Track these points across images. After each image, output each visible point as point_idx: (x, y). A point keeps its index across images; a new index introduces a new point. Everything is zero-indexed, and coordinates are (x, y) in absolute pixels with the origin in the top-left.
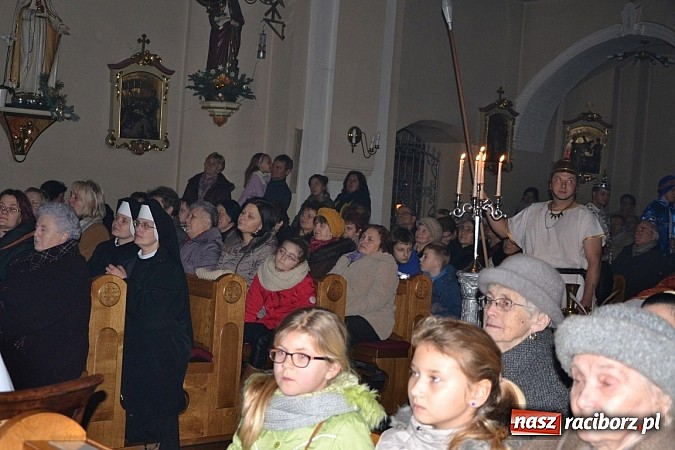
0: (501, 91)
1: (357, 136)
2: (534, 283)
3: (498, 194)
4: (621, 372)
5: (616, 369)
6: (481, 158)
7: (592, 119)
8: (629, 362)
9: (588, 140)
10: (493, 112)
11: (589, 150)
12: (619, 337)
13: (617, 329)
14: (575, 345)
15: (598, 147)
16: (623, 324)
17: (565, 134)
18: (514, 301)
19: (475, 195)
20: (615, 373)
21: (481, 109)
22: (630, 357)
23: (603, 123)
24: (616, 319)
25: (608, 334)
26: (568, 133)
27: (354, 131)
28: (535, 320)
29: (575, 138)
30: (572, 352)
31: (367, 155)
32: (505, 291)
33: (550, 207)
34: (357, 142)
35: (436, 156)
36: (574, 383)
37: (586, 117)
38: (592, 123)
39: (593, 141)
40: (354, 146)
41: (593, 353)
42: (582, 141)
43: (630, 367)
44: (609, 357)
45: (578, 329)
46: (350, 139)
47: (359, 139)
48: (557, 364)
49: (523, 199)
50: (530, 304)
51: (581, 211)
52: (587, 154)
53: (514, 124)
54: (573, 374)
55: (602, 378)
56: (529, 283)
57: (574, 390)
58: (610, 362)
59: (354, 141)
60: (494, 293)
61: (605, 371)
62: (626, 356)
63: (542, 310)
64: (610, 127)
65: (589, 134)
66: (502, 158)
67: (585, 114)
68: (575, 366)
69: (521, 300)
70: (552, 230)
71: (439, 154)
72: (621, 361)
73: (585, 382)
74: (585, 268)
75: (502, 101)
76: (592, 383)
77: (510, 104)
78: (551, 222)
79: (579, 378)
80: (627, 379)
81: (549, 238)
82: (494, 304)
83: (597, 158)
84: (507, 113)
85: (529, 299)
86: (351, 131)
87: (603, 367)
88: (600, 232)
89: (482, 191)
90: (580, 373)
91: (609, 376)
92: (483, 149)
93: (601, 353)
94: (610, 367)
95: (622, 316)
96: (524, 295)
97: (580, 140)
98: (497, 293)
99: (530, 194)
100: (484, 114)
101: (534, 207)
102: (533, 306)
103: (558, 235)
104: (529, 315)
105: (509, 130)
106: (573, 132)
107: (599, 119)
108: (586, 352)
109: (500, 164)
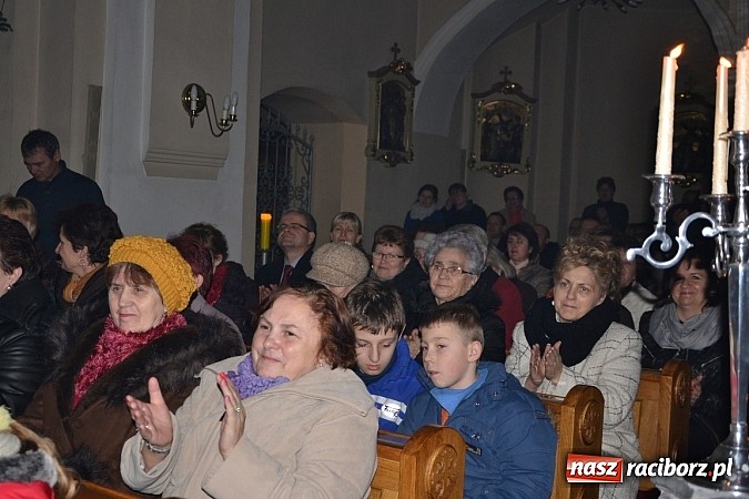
0: (395, 49)
1: (197, 101)
7: (510, 91)
9: (504, 118)
10: (386, 79)
11: (507, 133)
15: (518, 128)
17: (476, 110)
21: (371, 74)
23: (524, 97)
26: (480, 109)
27: (194, 90)
29: (488, 116)
31: (218, 132)
34: (199, 109)
35: (308, 141)
37: (503, 88)
39: (511, 121)
40: (193, 115)
42: (498, 120)
46: (187, 105)
47: (202, 105)
52: (504, 137)
53: (413, 96)
59: (194, 107)
64: (533, 101)
65: (506, 111)
67: (502, 84)
71: (312, 139)
75: (399, 63)
77: (409, 68)
83: (517, 143)
84: (406, 81)
86: (187, 92)
97: (495, 119)
99: (427, 193)
100: (374, 80)
105: (407, 103)
106: (486, 108)
107: (518, 91)
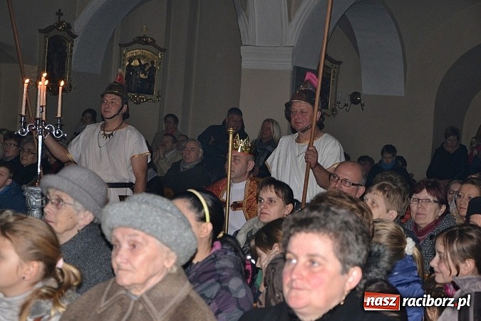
0: (59, 14)
2: (80, 187)
3: (59, 115)
4: (143, 238)
5: (140, 236)
6: (43, 84)
7: (147, 43)
8: (148, 231)
9: (143, 62)
10: (52, 34)
11: (144, 73)
12: (141, 215)
13: (140, 210)
14: (113, 222)
15: (152, 70)
16: (144, 206)
17: (122, 56)
18: (66, 201)
19: (38, 116)
20: (139, 239)
21: (40, 31)
22: (148, 228)
23: (156, 47)
24: (139, 203)
25: (134, 213)
26: (124, 55)
28: (82, 216)
29: (131, 60)
30: (111, 227)
32: (58, 193)
33: (103, 128)
36: (114, 247)
37: (142, 41)
38: (146, 46)
39: (147, 64)
41: (125, 227)
42: (138, 63)
43: (149, 234)
44: (135, 228)
45: (115, 211)
48: (103, 235)
49: (82, 120)
50: (77, 203)
51: (129, 131)
52: (142, 76)
53: (72, 46)
54: (113, 242)
55: (132, 243)
56: (76, 187)
57: (113, 253)
58: (136, 232)
60: (51, 194)
61: (133, 238)
62: (146, 227)
63: (86, 209)
64: (163, 50)
65: (144, 57)
66: (62, 83)
67: (140, 38)
68: (114, 236)
69: (71, 200)
70: (104, 149)
72: (143, 231)
73: (120, 246)
74: (134, 182)
75: (61, 23)
76: (125, 246)
77: (69, 26)
78: (103, 141)
79: (116, 244)
80: (147, 242)
81: (101, 156)
82: (50, 203)
83: (151, 80)
84: (65, 34)
85: (76, 199)
87: (131, 235)
88: (146, 150)
89: (44, 113)
90: (117, 241)
91: (136, 242)
92: (45, 75)
93: (130, 226)
94: (136, 235)
95: (144, 201)
96: (72, 196)
97: (136, 63)
98: (53, 195)
99: (88, 115)
100: (43, 35)
101: (89, 128)
102: (80, 205)
103: (108, 153)
104: (76, 212)
105: (68, 52)
106: (129, 55)
107: (153, 43)
108: (121, 226)
109: (61, 88)
